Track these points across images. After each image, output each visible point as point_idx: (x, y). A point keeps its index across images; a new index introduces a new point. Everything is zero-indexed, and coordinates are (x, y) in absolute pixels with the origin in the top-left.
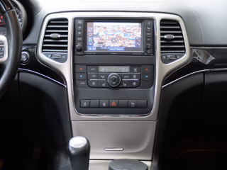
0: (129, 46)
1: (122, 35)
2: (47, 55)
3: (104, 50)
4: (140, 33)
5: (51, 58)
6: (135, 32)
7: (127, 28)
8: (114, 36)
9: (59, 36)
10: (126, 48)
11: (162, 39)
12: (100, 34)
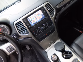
0: (41, 18)
1: (38, 16)
2: (22, 34)
3: (36, 23)
4: (42, 12)
5: (24, 34)
6: (40, 13)
7: (38, 13)
8: (36, 18)
9: (22, 27)
10: (41, 19)
11: (48, 11)
12: (32, 20)
